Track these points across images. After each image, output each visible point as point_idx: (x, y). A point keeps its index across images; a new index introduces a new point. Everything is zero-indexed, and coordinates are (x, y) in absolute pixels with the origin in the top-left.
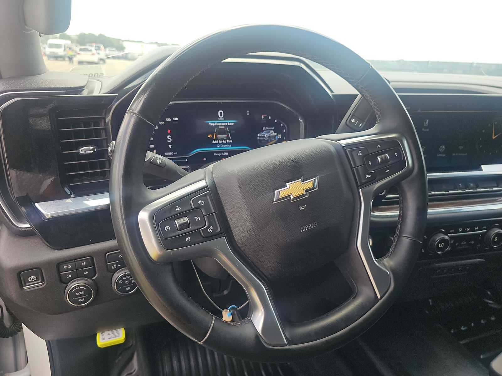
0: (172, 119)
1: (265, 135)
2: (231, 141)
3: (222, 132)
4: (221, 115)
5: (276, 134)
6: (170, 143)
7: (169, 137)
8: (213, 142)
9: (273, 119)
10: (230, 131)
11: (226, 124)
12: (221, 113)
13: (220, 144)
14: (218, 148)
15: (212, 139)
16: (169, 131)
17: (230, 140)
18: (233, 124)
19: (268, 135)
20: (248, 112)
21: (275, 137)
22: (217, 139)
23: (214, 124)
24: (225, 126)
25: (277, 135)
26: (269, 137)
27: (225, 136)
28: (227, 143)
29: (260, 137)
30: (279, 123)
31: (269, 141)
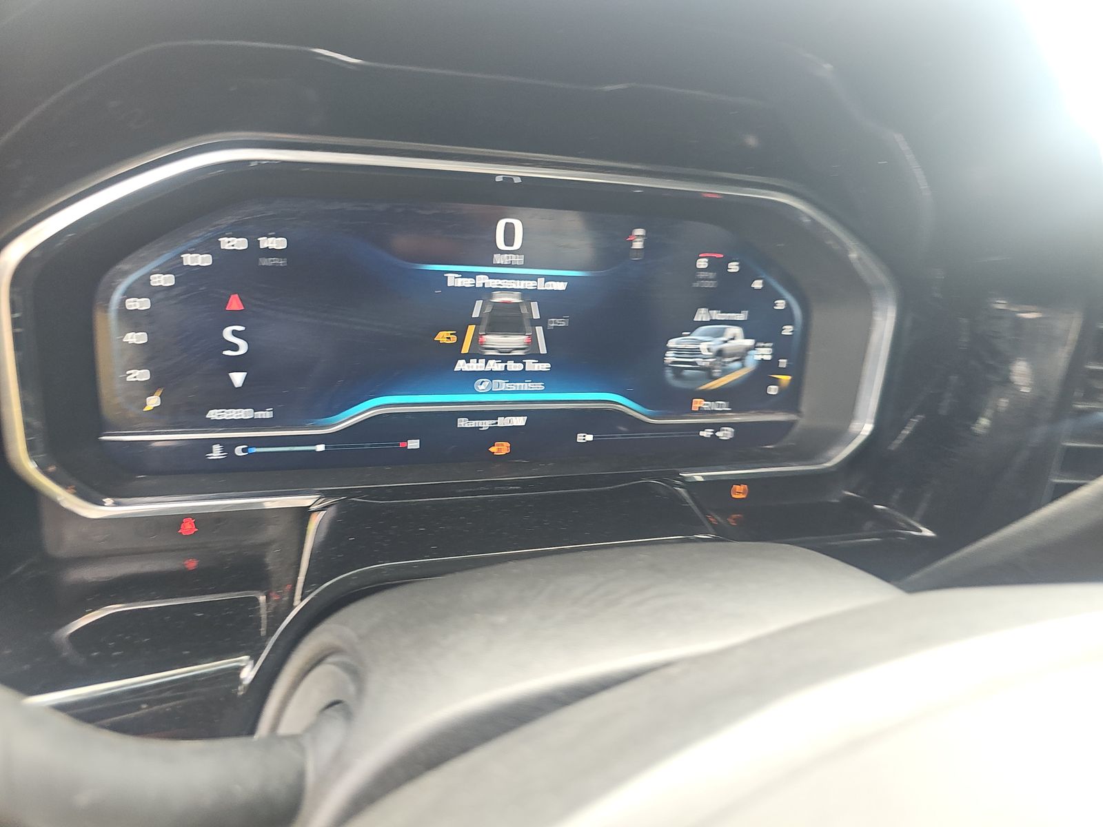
0: (254, 244)
1: (703, 347)
2: (545, 367)
3: (506, 320)
4: (509, 240)
5: (750, 342)
6: (237, 364)
7: (235, 333)
8: (461, 365)
9: (746, 275)
10: (542, 322)
11: (529, 285)
12: (509, 230)
13: (491, 375)
14: (483, 395)
15: (454, 352)
16: (235, 304)
17: (541, 359)
18: (561, 286)
19: (716, 344)
20: (639, 232)
21: (741, 356)
22: (477, 353)
23: (467, 282)
24: (524, 293)
25: (754, 347)
26: (720, 353)
27: (515, 341)
28: (523, 376)
29: (679, 351)
30: (769, 295)
31: (716, 372)
